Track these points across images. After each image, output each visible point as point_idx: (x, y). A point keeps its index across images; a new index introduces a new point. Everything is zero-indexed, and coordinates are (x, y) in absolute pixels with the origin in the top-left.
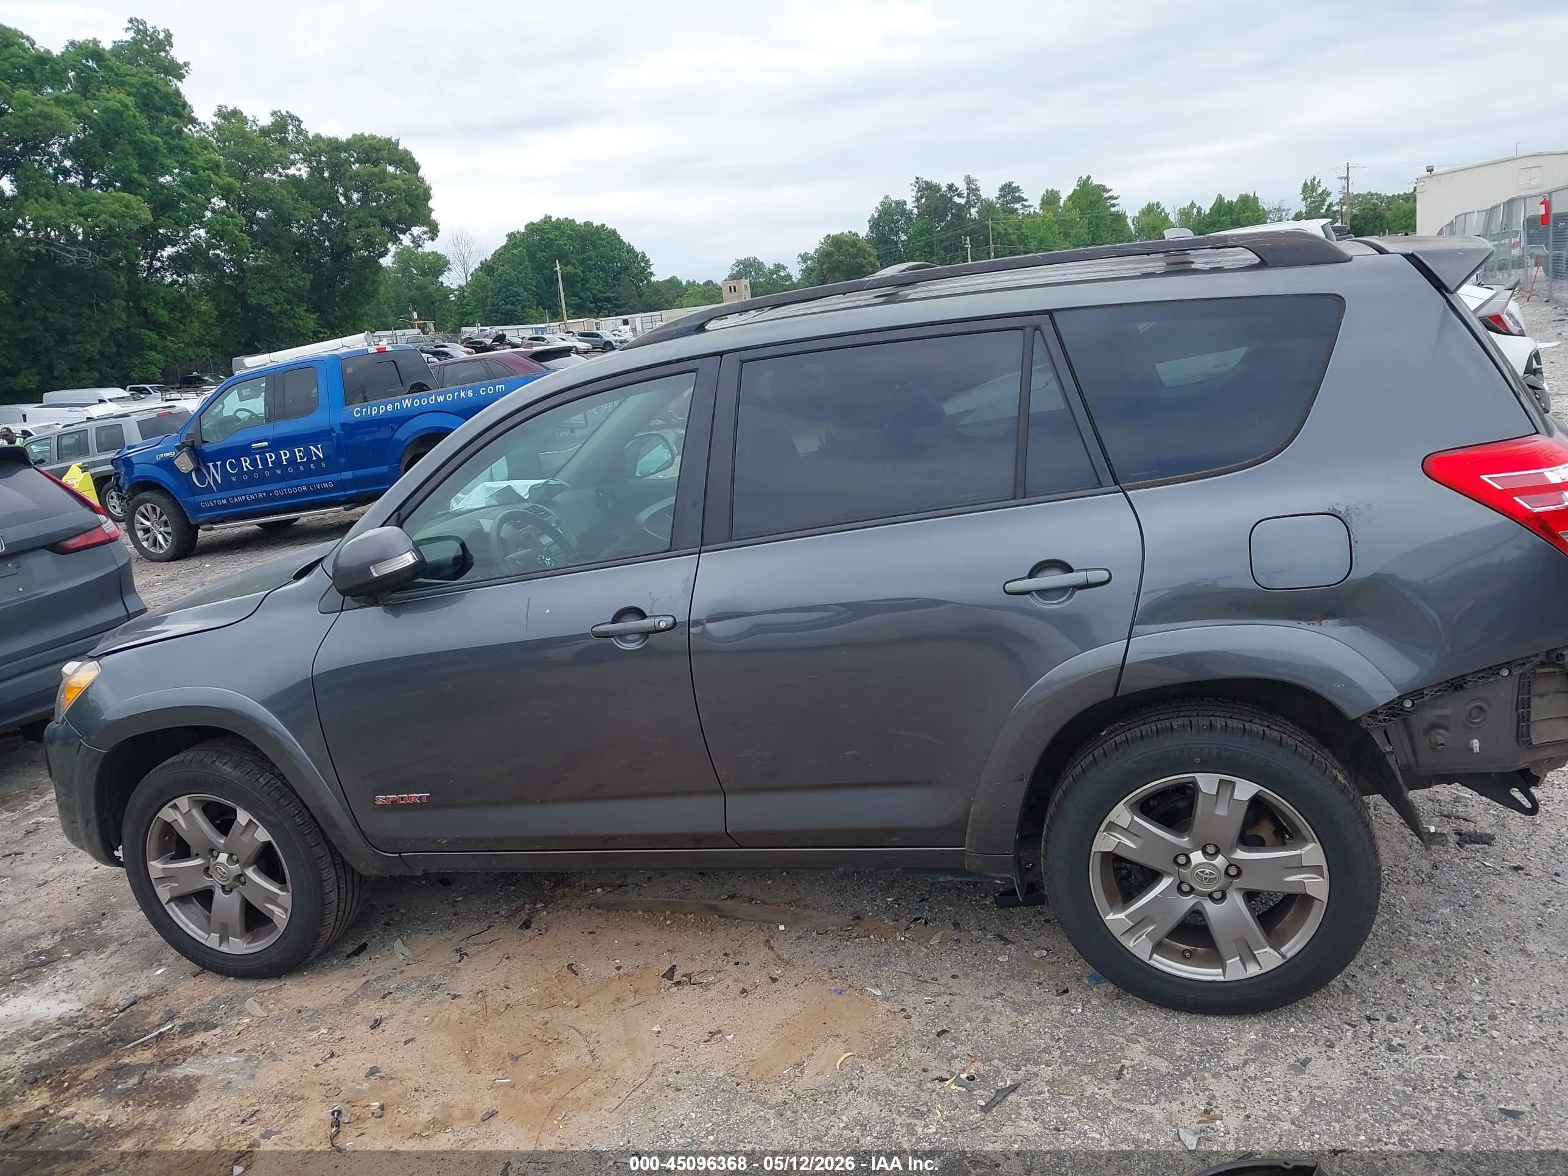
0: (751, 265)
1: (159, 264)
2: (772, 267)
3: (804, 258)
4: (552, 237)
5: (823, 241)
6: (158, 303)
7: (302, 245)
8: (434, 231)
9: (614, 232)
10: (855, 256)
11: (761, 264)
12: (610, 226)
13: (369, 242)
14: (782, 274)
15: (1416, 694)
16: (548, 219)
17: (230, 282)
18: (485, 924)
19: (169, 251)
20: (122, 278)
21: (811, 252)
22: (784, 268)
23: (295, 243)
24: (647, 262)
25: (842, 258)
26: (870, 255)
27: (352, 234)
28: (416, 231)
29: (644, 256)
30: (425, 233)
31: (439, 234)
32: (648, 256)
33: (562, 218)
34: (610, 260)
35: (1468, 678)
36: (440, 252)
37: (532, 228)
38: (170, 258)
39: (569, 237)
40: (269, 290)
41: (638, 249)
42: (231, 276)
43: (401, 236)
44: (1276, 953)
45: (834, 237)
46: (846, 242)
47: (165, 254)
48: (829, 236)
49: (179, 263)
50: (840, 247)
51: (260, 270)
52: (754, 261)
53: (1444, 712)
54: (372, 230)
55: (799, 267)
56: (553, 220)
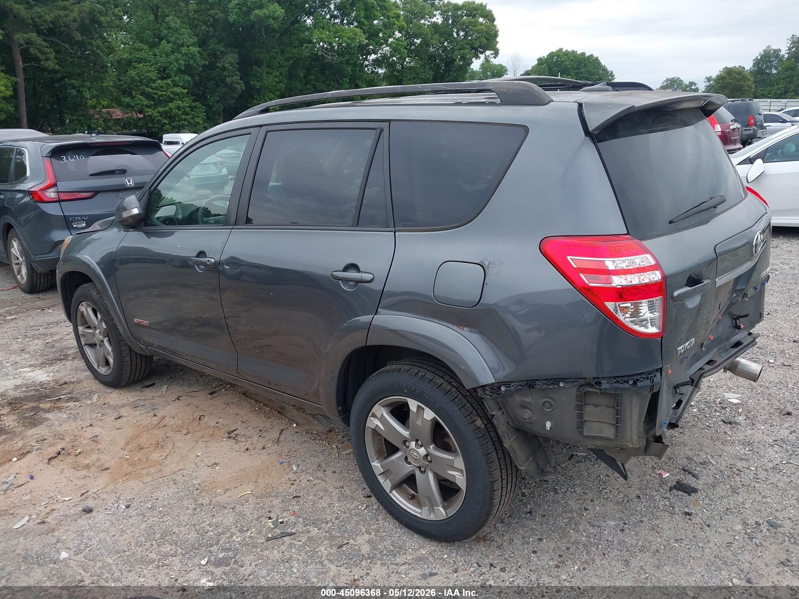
0: (675, 81)
1: (368, 63)
2: (688, 83)
3: (709, 79)
4: (563, 59)
5: (722, 70)
6: (363, 82)
7: (432, 57)
8: (496, 53)
9: (597, 58)
10: (740, 80)
11: (681, 81)
12: (595, 55)
13: (463, 58)
14: (693, 87)
15: (507, 384)
16: (561, 50)
17: (397, 74)
18: (203, 388)
19: (373, 57)
20: (349, 69)
21: (714, 76)
22: (695, 84)
23: (429, 56)
24: (613, 76)
25: (730, 81)
26: (749, 80)
27: (456, 52)
28: (488, 53)
29: (612, 73)
30: (492, 54)
31: (499, 55)
32: (614, 73)
33: (570, 50)
34: (593, 74)
35: (537, 382)
36: (504, 65)
37: (551, 55)
38: (373, 60)
39: (572, 60)
40: (413, 79)
41: (609, 69)
42: (398, 71)
43: (480, 55)
44: (443, 512)
45: (728, 68)
46: (735, 72)
47: (371, 58)
48: (726, 67)
49: (377, 63)
50: (731, 75)
51: (411, 68)
52: (678, 79)
53: (527, 399)
54: (466, 51)
55: (705, 84)
56: (564, 50)
